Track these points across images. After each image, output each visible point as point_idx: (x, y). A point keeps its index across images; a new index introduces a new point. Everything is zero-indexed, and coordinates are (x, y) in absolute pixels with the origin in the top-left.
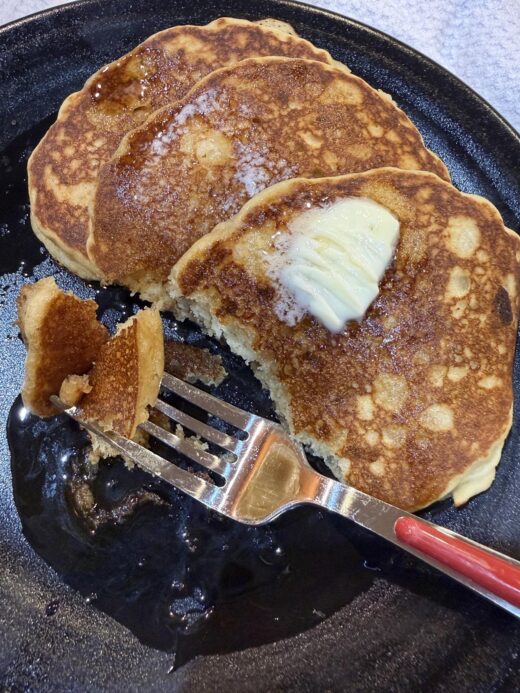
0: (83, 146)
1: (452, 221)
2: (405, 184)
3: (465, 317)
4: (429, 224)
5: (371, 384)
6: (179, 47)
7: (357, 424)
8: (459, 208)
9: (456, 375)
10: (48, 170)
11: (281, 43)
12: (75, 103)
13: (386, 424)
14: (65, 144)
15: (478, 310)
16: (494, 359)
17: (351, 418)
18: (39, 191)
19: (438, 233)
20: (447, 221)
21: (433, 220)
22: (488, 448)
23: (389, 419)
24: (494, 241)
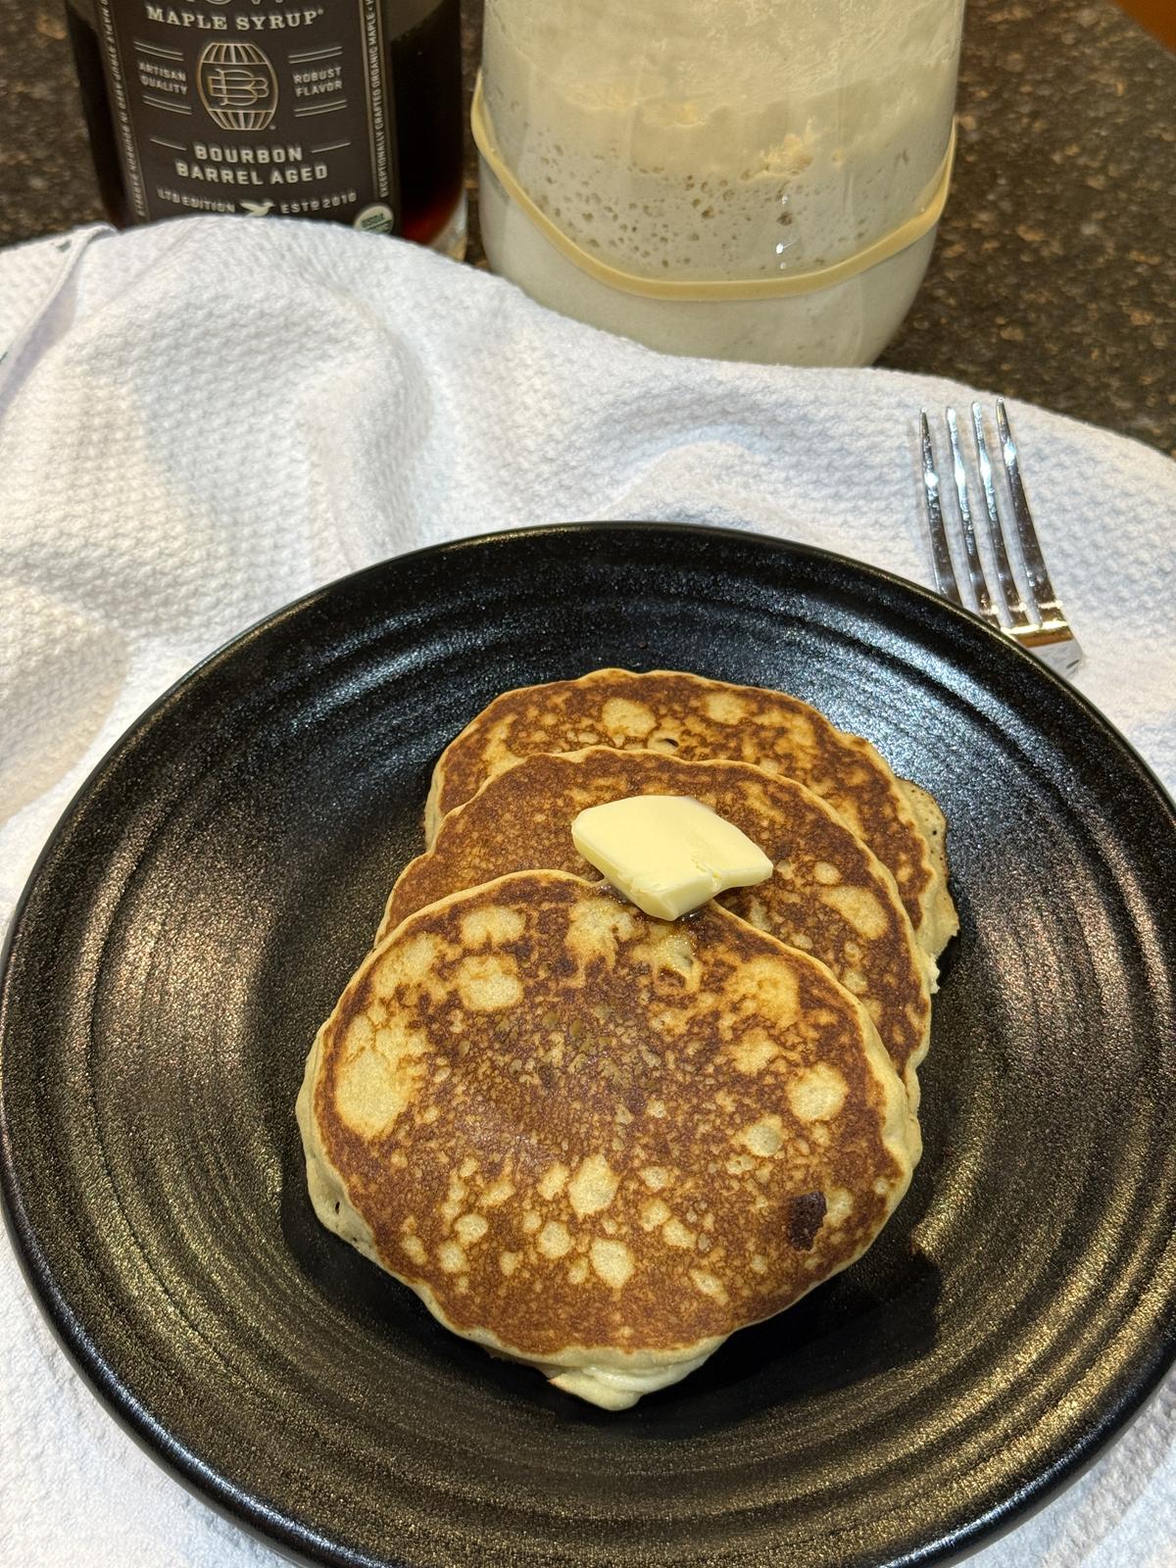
0: (568, 726)
1: (822, 1068)
2: (815, 991)
3: (741, 1179)
4: (793, 1047)
6: (787, 725)
7: (530, 1192)
8: (845, 1062)
9: (677, 1235)
10: (510, 719)
11: (896, 819)
12: (612, 681)
13: (557, 1219)
14: (554, 709)
15: (764, 1189)
16: (737, 1263)
17: (530, 1181)
18: (477, 731)
19: (791, 1064)
20: (816, 1063)
21: (800, 1048)
22: (638, 1347)
23: (565, 1217)
24: (854, 1134)
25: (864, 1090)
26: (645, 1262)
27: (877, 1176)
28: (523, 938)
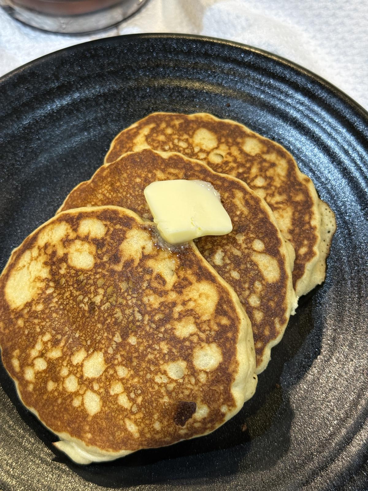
0: (176, 136)
1: (214, 346)
2: (225, 307)
3: (160, 386)
4: (204, 331)
5: (94, 351)
6: (277, 162)
7: (68, 358)
8: (225, 347)
9: (123, 401)
10: (152, 126)
11: (309, 223)
12: (205, 119)
13: (75, 375)
15: (169, 393)
16: (147, 422)
17: (69, 353)
18: (136, 127)
19: (200, 339)
20: (212, 342)
21: (208, 332)
22: (92, 444)
23: (78, 375)
24: (218, 382)
25: (229, 363)
26: (106, 408)
27: (223, 404)
28: (102, 239)
